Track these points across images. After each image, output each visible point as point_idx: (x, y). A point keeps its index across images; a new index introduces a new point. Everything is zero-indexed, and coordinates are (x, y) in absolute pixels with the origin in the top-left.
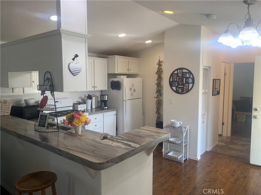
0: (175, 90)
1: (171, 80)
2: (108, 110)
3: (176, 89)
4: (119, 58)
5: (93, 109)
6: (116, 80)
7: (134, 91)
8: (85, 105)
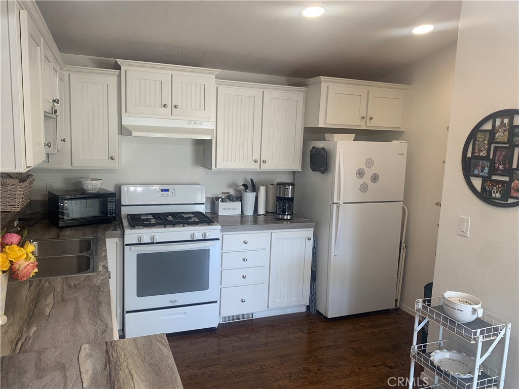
0: (479, 189)
1: (469, 155)
2: (293, 225)
3: (483, 188)
4: (332, 84)
5: (260, 215)
6: (320, 144)
7: (375, 178)
8: (239, 204)
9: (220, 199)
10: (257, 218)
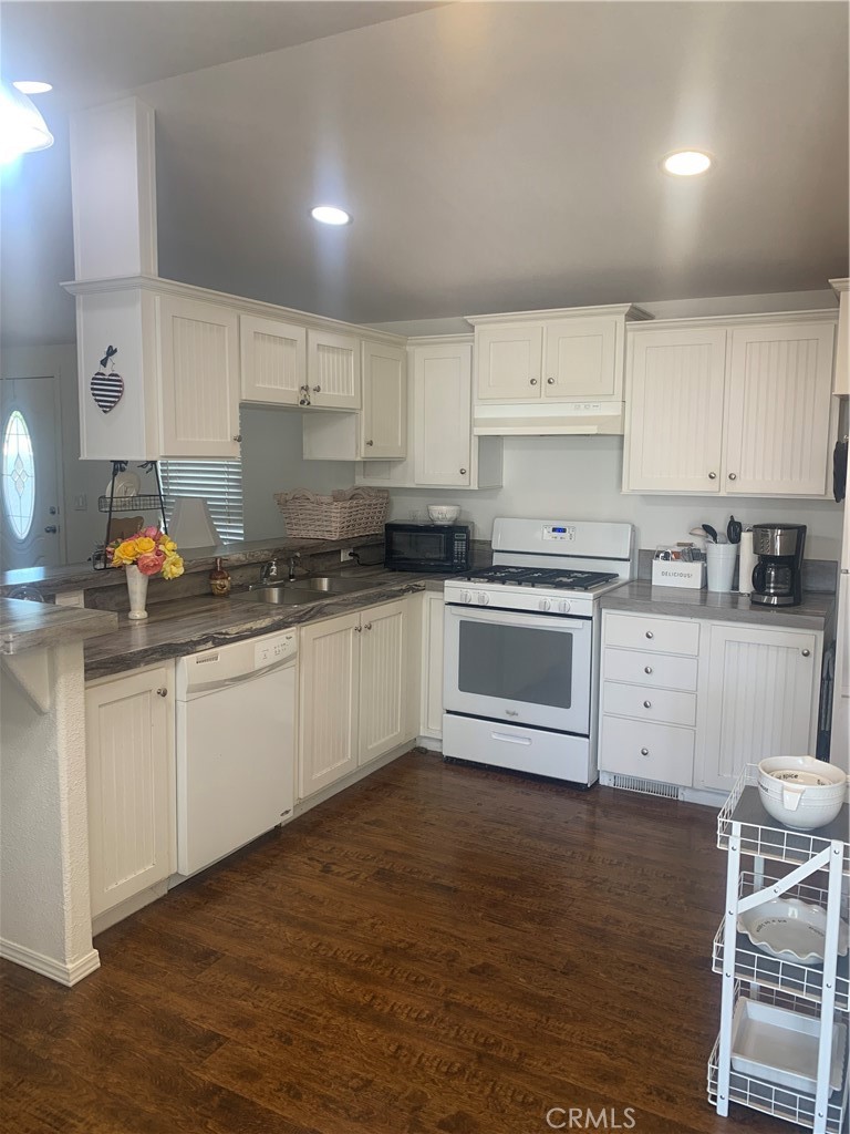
5: (743, 594)
8: (697, 567)
9: (662, 555)
10: (706, 596)
